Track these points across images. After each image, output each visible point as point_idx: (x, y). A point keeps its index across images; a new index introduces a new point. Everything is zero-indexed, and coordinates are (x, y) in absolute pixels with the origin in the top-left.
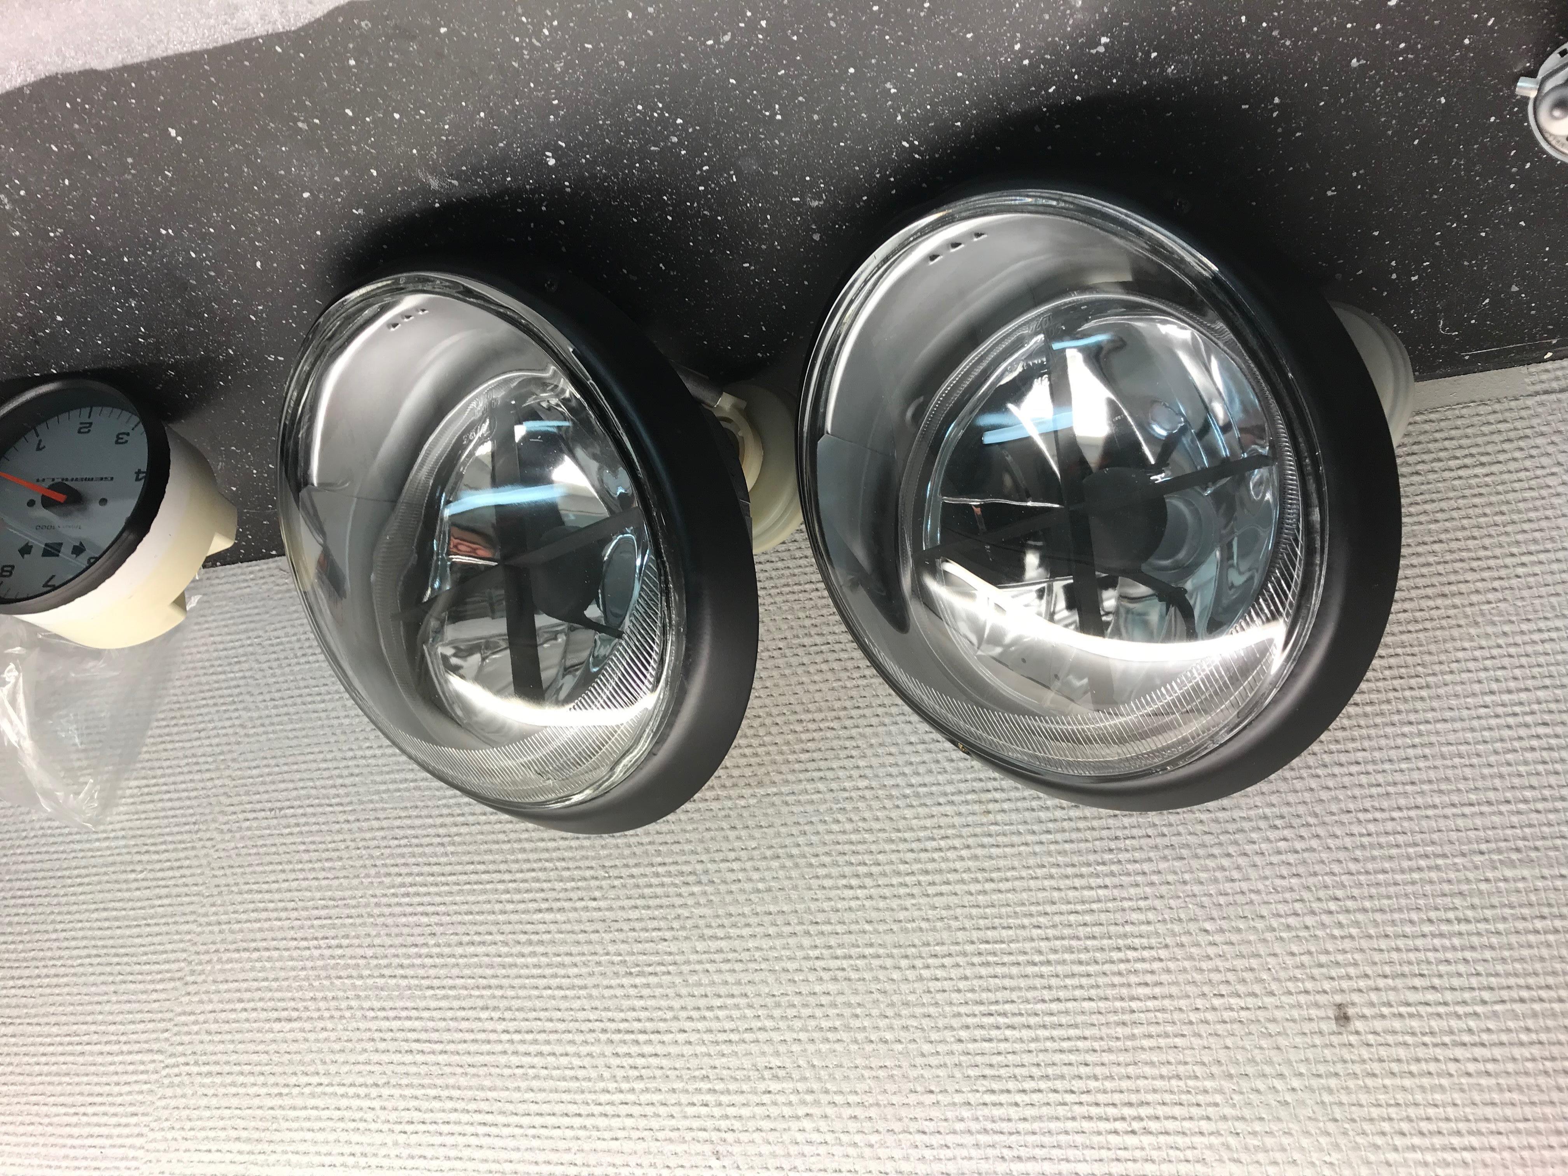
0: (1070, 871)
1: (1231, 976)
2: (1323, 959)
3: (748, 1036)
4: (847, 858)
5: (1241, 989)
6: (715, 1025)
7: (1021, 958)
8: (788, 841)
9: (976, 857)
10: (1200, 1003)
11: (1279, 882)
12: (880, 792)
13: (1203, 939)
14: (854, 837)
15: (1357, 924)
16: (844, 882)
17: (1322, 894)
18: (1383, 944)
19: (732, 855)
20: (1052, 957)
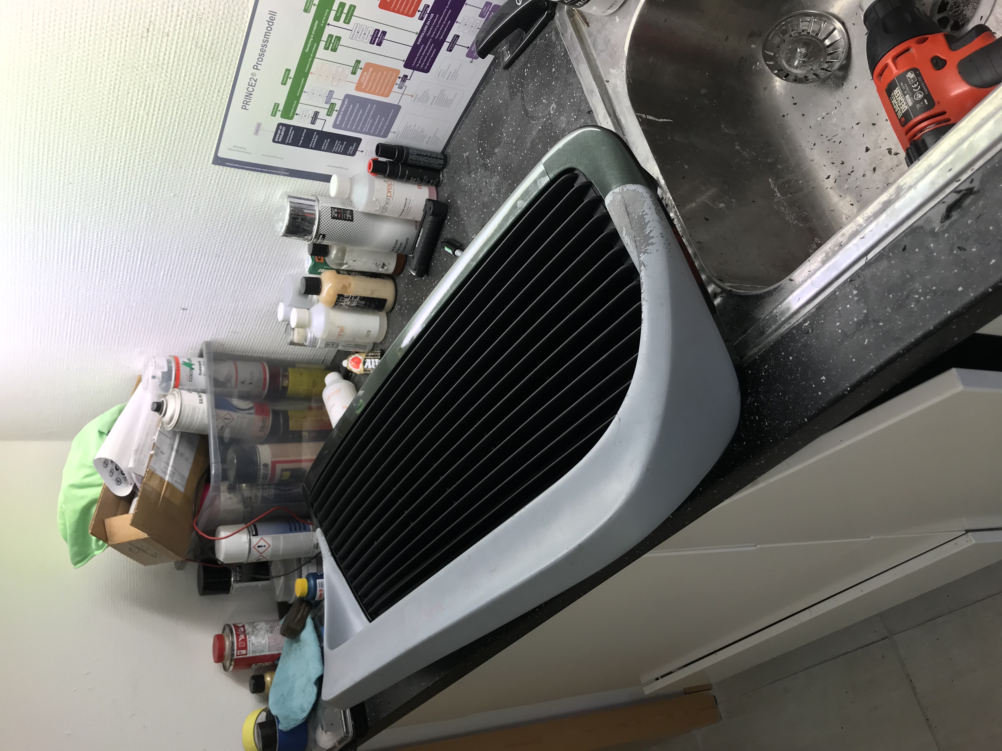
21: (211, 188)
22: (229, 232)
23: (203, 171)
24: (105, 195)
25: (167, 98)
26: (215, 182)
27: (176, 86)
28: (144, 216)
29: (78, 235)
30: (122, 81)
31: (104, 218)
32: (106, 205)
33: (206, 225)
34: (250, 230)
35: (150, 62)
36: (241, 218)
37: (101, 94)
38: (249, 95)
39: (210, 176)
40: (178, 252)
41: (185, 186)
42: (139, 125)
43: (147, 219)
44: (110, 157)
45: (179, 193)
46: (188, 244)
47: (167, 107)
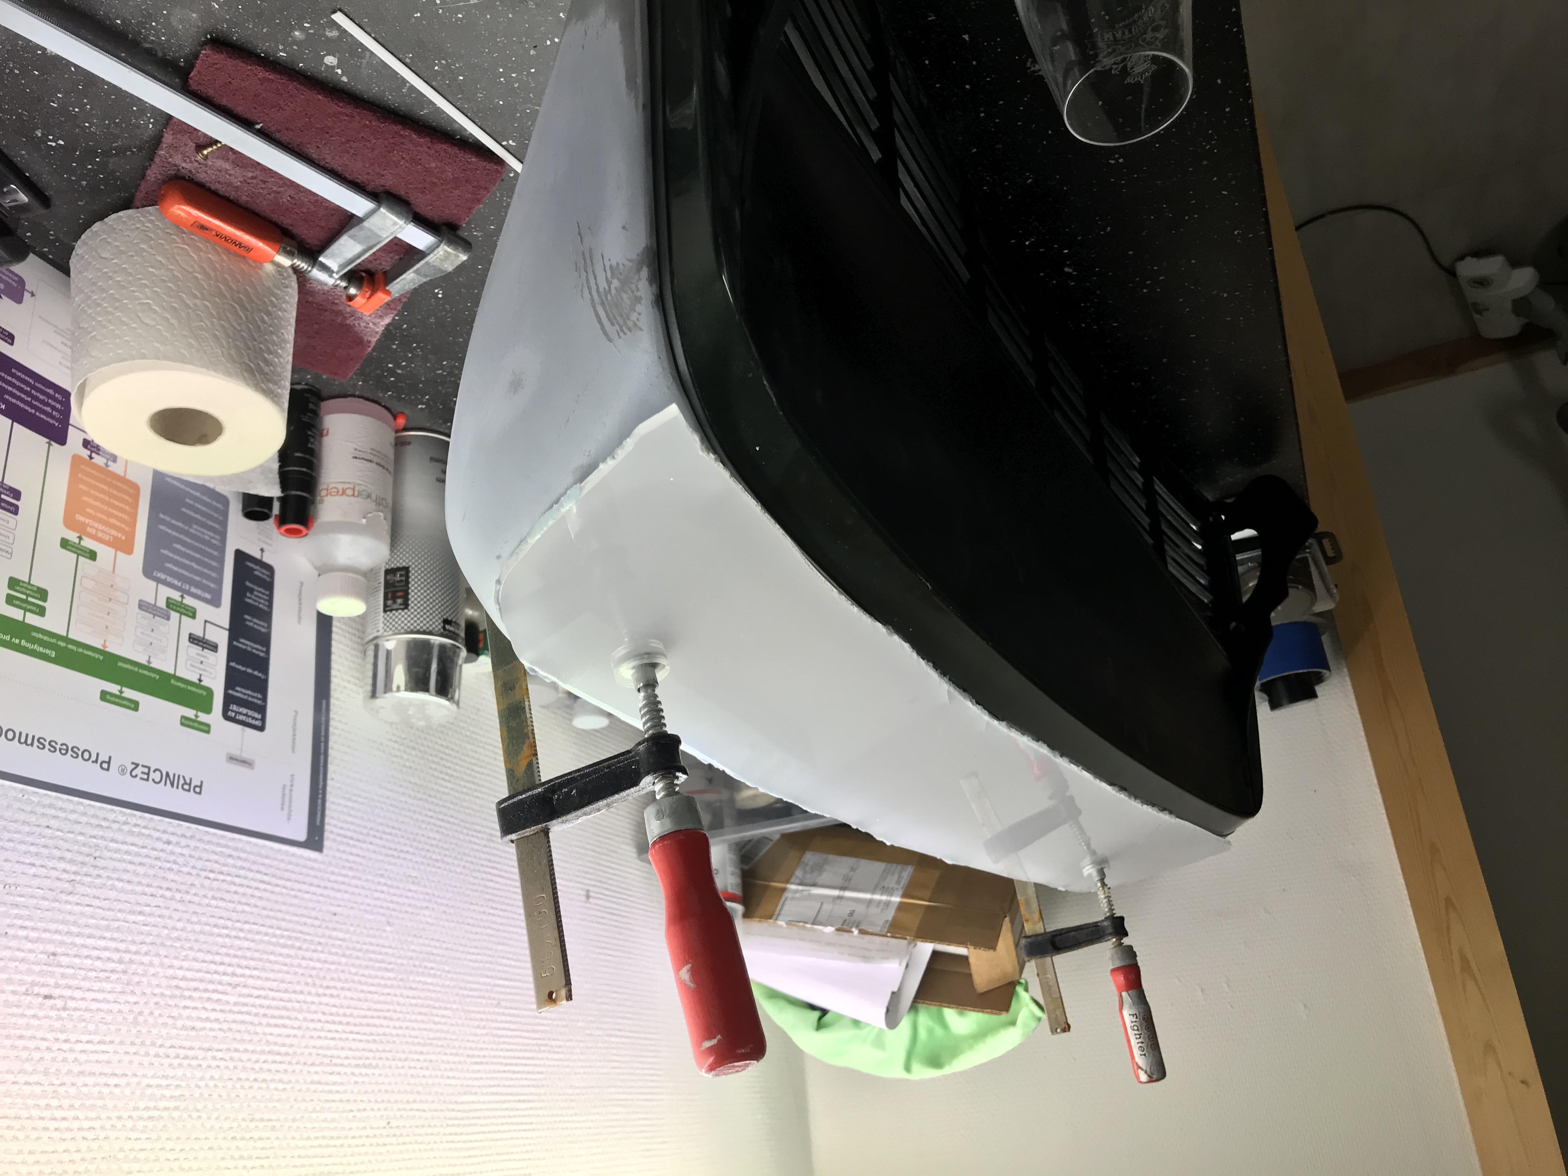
21: (366, 854)
22: (446, 818)
23: (337, 870)
24: (403, 1056)
25: (196, 948)
26: (354, 846)
27: (166, 931)
28: (434, 980)
29: (482, 1098)
30: (168, 1043)
31: (445, 1054)
32: (421, 1053)
33: (437, 860)
34: (438, 778)
35: (119, 988)
36: (419, 795)
37: (202, 1084)
38: (169, 779)
39: (344, 856)
40: (492, 911)
41: (369, 905)
42: (258, 1002)
43: (438, 973)
44: (329, 1053)
45: (384, 915)
46: (476, 894)
47: (215, 949)
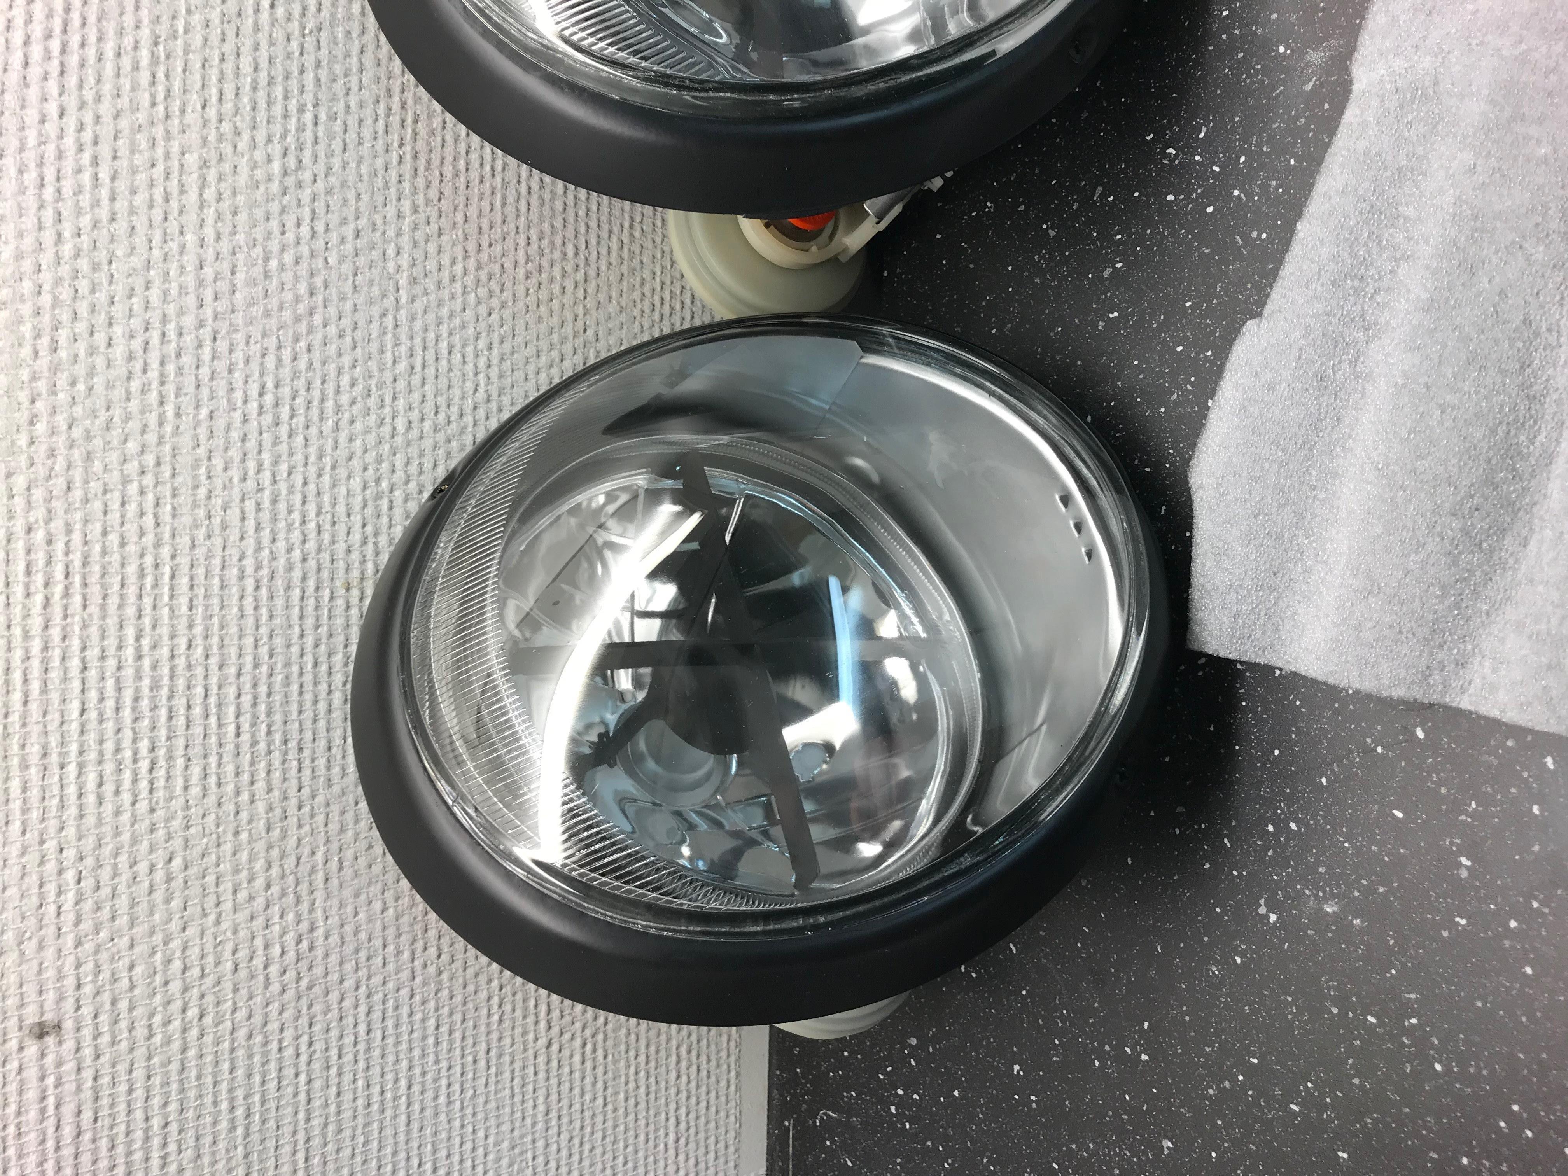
0: (263, 689)
1: (105, 892)
2: (123, 1005)
3: (49, 215)
4: (303, 392)
5: (88, 905)
6: (68, 166)
7: (147, 621)
8: (332, 311)
9: (290, 568)
10: (70, 854)
11: (229, 947)
12: (386, 447)
13: (160, 856)
14: (330, 404)
15: (168, 1041)
16: (270, 385)
17: (210, 999)
18: (139, 1074)
19: (320, 227)
20: (146, 663)
